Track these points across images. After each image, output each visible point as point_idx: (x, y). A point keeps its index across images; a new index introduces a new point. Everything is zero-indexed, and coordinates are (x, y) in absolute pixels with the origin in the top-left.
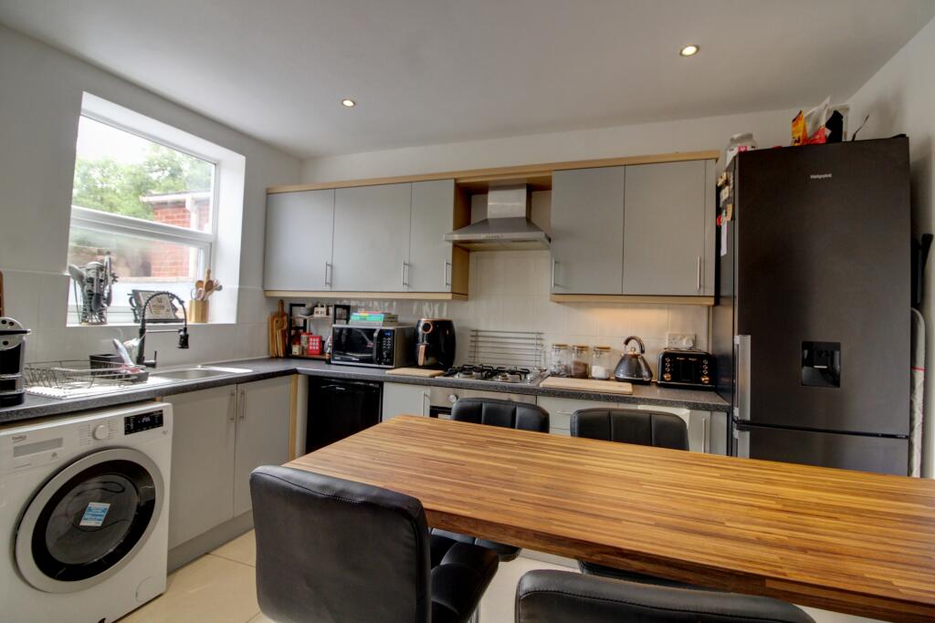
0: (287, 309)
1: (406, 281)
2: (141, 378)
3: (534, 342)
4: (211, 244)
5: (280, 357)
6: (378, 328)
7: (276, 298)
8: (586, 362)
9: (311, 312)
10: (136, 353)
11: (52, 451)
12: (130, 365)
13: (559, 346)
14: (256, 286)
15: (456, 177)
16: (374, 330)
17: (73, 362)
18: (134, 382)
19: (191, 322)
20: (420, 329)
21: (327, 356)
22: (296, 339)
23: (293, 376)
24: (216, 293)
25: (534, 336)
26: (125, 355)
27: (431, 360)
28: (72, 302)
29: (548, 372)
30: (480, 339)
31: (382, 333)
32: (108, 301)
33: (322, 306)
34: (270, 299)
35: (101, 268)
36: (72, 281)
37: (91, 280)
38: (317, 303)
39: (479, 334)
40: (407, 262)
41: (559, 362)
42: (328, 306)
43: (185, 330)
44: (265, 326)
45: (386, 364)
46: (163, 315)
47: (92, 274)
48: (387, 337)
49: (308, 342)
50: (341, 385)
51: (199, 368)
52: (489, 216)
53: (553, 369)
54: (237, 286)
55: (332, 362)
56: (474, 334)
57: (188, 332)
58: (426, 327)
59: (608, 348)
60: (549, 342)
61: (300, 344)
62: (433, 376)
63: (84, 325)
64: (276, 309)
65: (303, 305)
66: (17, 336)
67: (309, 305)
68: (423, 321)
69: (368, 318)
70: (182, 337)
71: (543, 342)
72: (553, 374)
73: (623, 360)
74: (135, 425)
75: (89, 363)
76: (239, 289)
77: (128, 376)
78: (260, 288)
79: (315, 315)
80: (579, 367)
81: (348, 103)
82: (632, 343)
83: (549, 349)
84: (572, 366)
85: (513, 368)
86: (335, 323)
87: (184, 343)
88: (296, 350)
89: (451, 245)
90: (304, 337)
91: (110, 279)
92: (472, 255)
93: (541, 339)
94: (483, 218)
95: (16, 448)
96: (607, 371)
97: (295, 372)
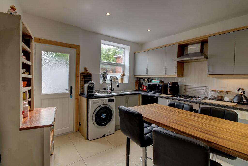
0: (139, 80)
1: (165, 72)
2: (111, 93)
3: (204, 89)
4: (124, 66)
5: (137, 91)
6: (158, 84)
7: (137, 77)
8: (222, 96)
9: (144, 80)
10: (110, 88)
11: (97, 104)
12: (109, 90)
13: (212, 90)
14: (132, 75)
15: (178, 43)
16: (157, 85)
17: (101, 89)
18: (110, 93)
19: (120, 82)
20: (169, 85)
21: (147, 91)
22: (141, 87)
23: (139, 95)
24: (124, 76)
25: (204, 87)
26: (109, 88)
27: (171, 93)
28: (101, 79)
29: (208, 98)
30: (187, 88)
31: (159, 85)
32: (106, 78)
33: (146, 79)
34: (135, 77)
35: (105, 72)
36: (101, 75)
37: (104, 74)
38: (145, 78)
39: (187, 86)
40: (165, 67)
41: (212, 95)
42: (147, 79)
43: (118, 84)
44: (134, 84)
45: (160, 93)
46: (115, 81)
47: (104, 73)
48: (160, 86)
49: (143, 87)
50: (149, 97)
51: (121, 92)
52: (189, 53)
53: (210, 97)
54: (128, 75)
55: (148, 92)
56: (185, 86)
57: (119, 84)
58: (170, 84)
59: (231, 92)
60: (209, 89)
61: (142, 88)
62: (171, 97)
63: (103, 83)
64: (137, 79)
65: (142, 79)
66: (93, 84)
67: (143, 79)
68: (170, 82)
69: (156, 82)
70: (118, 85)
71: (208, 89)
72: (210, 99)
73: (236, 95)
74: (109, 101)
75: (103, 90)
76: (129, 75)
77: (109, 92)
78: (133, 75)
79: (145, 81)
80: (219, 97)
81: (149, 30)
82: (241, 91)
83: (209, 91)
84: (217, 97)
85: (196, 96)
86: (149, 83)
87: (118, 87)
88: (141, 89)
89: (176, 62)
90: (142, 86)
91: (107, 74)
92: (185, 64)
93: (207, 88)
94: (187, 53)
95: (93, 102)
96: (230, 99)
97: (139, 94)
